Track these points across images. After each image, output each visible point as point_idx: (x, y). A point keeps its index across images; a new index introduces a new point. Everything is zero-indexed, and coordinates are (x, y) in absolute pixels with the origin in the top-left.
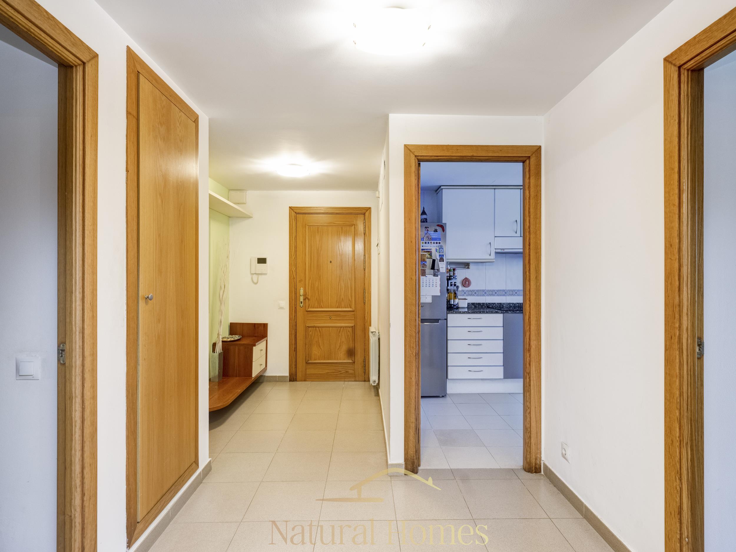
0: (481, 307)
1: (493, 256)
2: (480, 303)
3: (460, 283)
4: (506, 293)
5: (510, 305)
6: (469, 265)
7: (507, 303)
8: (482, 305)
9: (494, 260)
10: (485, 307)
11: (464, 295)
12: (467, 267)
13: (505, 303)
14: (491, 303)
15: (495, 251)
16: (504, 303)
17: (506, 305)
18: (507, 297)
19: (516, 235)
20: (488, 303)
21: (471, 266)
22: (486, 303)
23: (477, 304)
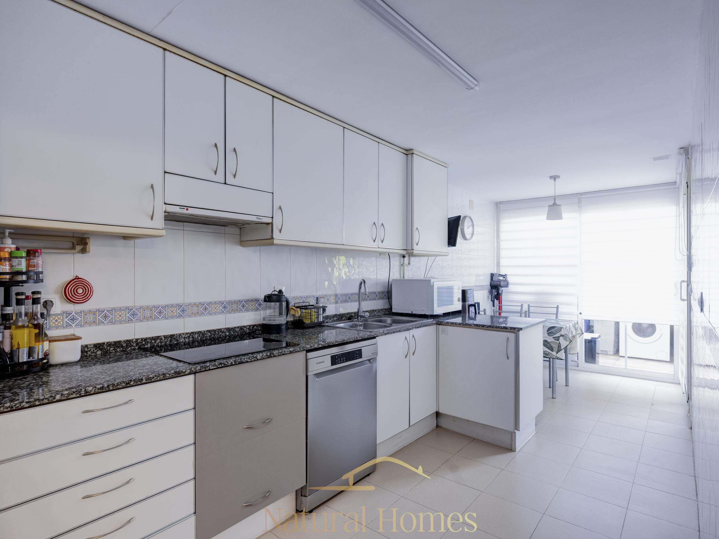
0: (123, 351)
1: (159, 222)
2: (120, 342)
3: (56, 293)
4: (183, 311)
5: (193, 338)
6: (86, 244)
7: (187, 333)
8: (125, 345)
9: (163, 232)
10: (134, 349)
11: (68, 326)
12: (79, 248)
13: (183, 334)
14: (150, 338)
15: (164, 209)
16: (180, 335)
17: (184, 338)
18: (187, 319)
19: (211, 176)
20: (142, 339)
21: (93, 245)
22: (137, 340)
23: (109, 344)
